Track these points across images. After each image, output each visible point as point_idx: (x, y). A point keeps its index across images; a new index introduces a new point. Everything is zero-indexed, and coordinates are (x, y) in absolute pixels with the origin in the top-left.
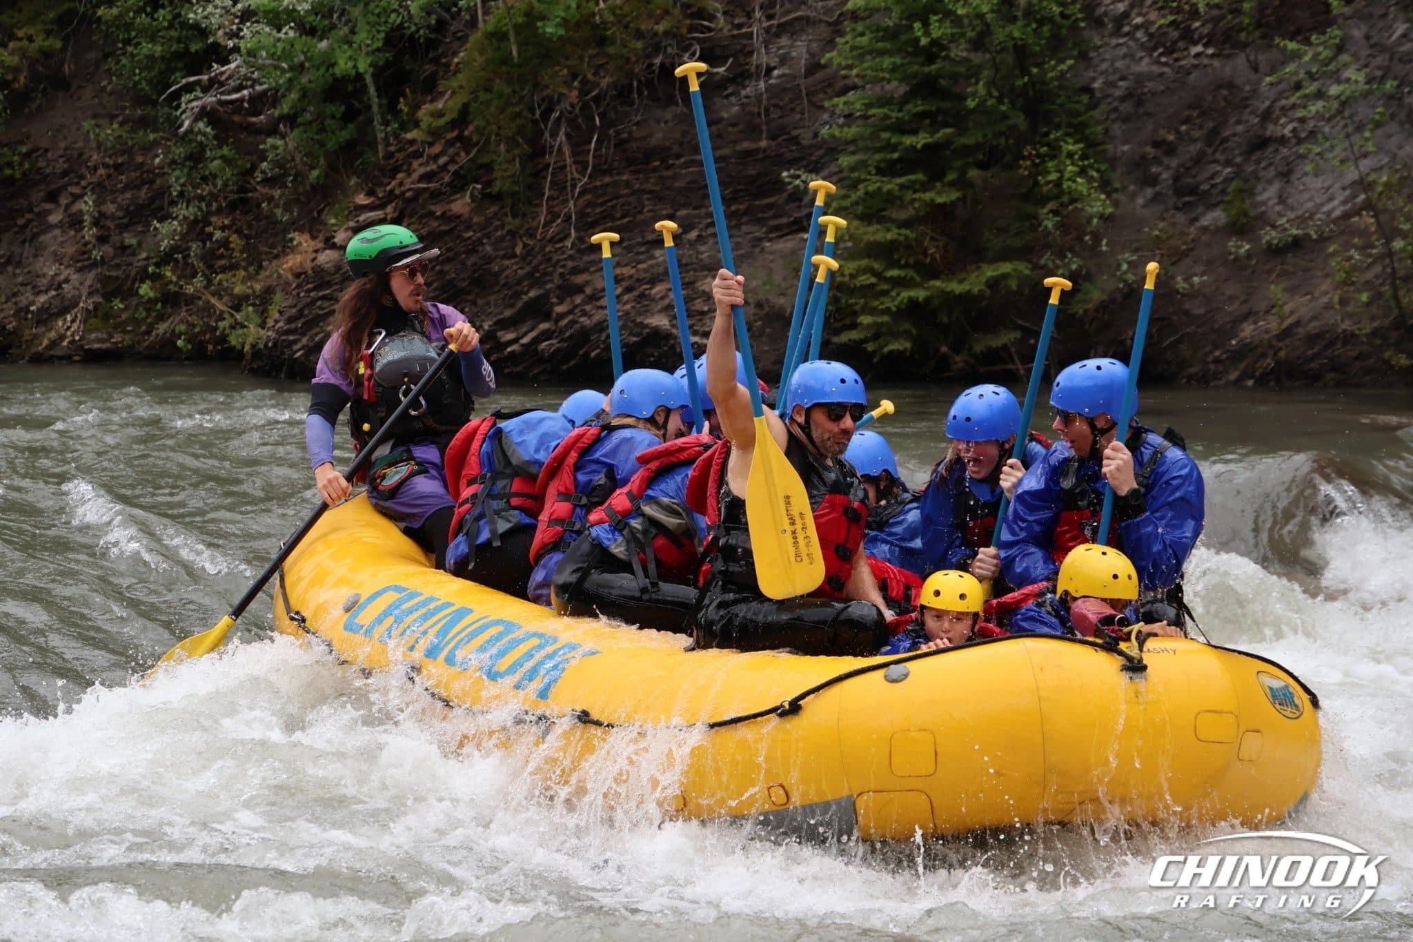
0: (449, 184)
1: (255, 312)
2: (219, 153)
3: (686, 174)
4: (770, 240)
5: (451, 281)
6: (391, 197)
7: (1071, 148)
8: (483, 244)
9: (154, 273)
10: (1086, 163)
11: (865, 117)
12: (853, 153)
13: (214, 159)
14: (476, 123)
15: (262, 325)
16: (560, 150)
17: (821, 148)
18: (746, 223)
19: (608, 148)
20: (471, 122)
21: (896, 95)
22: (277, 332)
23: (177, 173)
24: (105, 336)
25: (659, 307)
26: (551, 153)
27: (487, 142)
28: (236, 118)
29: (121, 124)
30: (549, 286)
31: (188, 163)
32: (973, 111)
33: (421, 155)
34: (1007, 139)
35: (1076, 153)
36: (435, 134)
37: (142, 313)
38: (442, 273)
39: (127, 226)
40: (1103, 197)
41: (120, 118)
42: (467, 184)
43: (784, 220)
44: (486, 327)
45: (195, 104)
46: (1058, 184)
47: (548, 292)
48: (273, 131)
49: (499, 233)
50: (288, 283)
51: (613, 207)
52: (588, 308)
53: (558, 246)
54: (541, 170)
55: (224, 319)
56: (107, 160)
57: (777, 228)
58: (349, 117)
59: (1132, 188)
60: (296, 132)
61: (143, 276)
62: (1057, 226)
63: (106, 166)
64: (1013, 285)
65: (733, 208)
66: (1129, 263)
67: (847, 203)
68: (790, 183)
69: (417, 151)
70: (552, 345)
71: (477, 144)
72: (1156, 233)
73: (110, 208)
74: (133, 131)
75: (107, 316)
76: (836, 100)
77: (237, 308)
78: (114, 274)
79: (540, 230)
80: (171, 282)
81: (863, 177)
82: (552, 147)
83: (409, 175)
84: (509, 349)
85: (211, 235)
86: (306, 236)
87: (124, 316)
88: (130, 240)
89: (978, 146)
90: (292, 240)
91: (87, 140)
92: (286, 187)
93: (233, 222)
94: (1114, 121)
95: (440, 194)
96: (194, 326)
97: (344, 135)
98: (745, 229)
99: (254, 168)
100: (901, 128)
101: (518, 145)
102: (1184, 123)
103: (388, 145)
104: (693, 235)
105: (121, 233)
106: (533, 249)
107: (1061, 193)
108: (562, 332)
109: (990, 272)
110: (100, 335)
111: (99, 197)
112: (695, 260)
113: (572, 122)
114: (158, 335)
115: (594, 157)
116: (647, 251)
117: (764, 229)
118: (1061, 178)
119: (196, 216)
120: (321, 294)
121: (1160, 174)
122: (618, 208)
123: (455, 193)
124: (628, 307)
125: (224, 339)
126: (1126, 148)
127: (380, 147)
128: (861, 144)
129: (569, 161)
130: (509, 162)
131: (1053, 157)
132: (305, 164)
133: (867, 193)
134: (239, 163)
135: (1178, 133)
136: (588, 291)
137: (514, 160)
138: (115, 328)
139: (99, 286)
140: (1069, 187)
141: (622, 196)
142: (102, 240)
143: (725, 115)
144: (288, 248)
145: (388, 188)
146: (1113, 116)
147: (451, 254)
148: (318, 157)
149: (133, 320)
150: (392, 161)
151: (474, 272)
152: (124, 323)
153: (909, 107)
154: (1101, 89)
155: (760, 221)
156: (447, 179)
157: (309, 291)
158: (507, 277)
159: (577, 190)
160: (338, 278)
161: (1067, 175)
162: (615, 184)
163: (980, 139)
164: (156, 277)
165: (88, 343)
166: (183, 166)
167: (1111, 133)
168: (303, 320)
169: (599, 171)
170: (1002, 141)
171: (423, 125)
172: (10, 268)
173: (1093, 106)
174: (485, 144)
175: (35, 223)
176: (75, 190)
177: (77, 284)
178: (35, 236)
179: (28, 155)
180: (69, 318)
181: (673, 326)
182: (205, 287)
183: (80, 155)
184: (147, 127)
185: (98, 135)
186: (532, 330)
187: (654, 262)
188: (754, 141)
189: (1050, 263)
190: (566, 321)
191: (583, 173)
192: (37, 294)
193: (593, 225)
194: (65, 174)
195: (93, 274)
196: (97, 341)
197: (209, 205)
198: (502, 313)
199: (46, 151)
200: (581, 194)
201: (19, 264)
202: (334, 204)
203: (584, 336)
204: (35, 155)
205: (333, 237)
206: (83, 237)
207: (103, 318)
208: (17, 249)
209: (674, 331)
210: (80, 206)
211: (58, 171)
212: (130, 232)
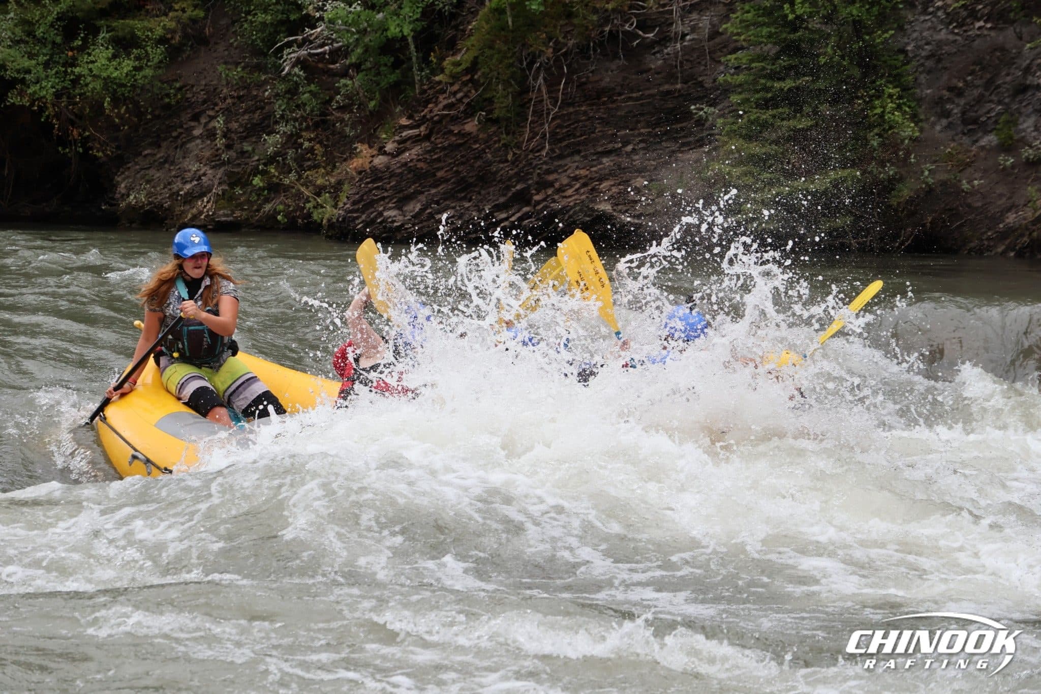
0: (463, 112)
1: (331, 197)
2: (309, 89)
3: (628, 106)
4: (682, 152)
5: (463, 178)
6: (424, 120)
7: (891, 91)
8: (486, 153)
9: (263, 170)
10: (901, 101)
11: (749, 69)
12: (740, 93)
13: (304, 93)
14: (483, 70)
15: (335, 206)
16: (539, 89)
17: (718, 89)
18: (666, 141)
19: (572, 88)
20: (479, 69)
21: (770, 54)
22: (345, 211)
23: (280, 102)
24: (229, 212)
25: (605, 198)
26: (533, 91)
27: (490, 83)
28: (320, 65)
29: (243, 68)
30: (530, 182)
31: (288, 96)
32: (824, 65)
33: (445, 92)
34: (846, 84)
35: (894, 94)
36: (455, 77)
37: (254, 197)
38: (457, 172)
39: (245, 138)
40: (912, 125)
41: (243, 64)
42: (476, 112)
43: (691, 139)
44: (487, 210)
45: (293, 55)
46: (882, 116)
47: (529, 186)
48: (345, 75)
49: (497, 146)
50: (353, 178)
51: (575, 128)
52: (556, 197)
54: (526, 103)
55: (309, 202)
56: (233, 93)
57: (688, 144)
58: (396, 65)
59: (932, 119)
60: (361, 75)
61: (256, 172)
62: (880, 145)
63: (232, 97)
65: (657, 130)
66: (929, 171)
67: (735, 128)
68: (696, 113)
69: (442, 89)
70: (531, 222)
71: (483, 84)
72: (949, 150)
73: (234, 125)
74: (251, 73)
75: (231, 199)
76: (729, 57)
77: (318, 194)
78: (236, 170)
79: (525, 144)
80: (274, 176)
81: (747, 110)
82: (534, 87)
83: (436, 105)
84: (502, 225)
85: (302, 144)
86: (366, 146)
87: (242, 199)
88: (247, 147)
89: (827, 89)
90: (356, 148)
91: (220, 79)
92: (353, 112)
93: (317, 136)
94: (921, 73)
95: (458, 118)
96: (289, 206)
97: (393, 78)
98: (664, 144)
99: (331, 99)
100: (774, 77)
101: (511, 85)
102: (970, 74)
103: (422, 84)
104: (629, 148)
105: (241, 143)
106: (520, 156)
107: (884, 121)
108: (538, 214)
109: (833, 176)
110: (226, 212)
111: (227, 118)
112: (630, 166)
113: (546, 70)
114: (264, 212)
115: (562, 94)
116: (597, 159)
117: (678, 145)
118: (883, 112)
119: (292, 131)
120: (375, 185)
121: (952, 109)
122: (578, 129)
123: (466, 118)
124: (583, 197)
125: (309, 215)
126: (929, 91)
127: (417, 86)
128: (746, 86)
129: (545, 97)
130: (505, 97)
131: (878, 97)
132: (366, 97)
133: (749, 121)
134: (322, 96)
135: (965, 81)
136: (557, 185)
137: (508, 96)
138: (236, 207)
139: (226, 178)
140: (890, 118)
141: (582, 121)
142: (229, 147)
143: (653, 67)
144: (353, 154)
145: (422, 114)
146: (920, 69)
147: (464, 160)
148: (375, 93)
149: (248, 201)
150: (425, 96)
151: (480, 171)
152: (240, 204)
153: (780, 62)
154: (912, 50)
155: (675, 140)
156: (462, 108)
157: (368, 183)
158: (501, 175)
159: (551, 117)
160: (387, 175)
161: (888, 110)
162: (576, 113)
163: (828, 85)
164: (264, 173)
165: (218, 217)
166: (284, 97)
167: (919, 81)
168: (362, 203)
169: (566, 104)
171: (447, 71)
172: (167, 166)
173: (908, 63)
174: (488, 84)
175: (184, 135)
176: (211, 113)
177: (211, 177)
178: (184, 144)
179: (180, 89)
180: (205, 199)
181: (614, 210)
182: (297, 180)
183: (215, 89)
184: (260, 70)
185: (227, 75)
186: (518, 212)
187: (601, 166)
188: (672, 84)
189: (875, 170)
190: (541, 206)
191: (555, 105)
192: (185, 183)
193: (560, 141)
194: (205, 102)
195: (222, 170)
196: (224, 215)
197: (301, 124)
198: (497, 200)
199: (193, 86)
200: (553, 119)
201: (173, 163)
202: (385, 124)
203: (553, 216)
204: (185, 89)
205: (384, 147)
206: (216, 145)
207: (228, 200)
208: (171, 153)
209: (615, 214)
210: (214, 124)
211: (200, 100)
212: (247, 142)
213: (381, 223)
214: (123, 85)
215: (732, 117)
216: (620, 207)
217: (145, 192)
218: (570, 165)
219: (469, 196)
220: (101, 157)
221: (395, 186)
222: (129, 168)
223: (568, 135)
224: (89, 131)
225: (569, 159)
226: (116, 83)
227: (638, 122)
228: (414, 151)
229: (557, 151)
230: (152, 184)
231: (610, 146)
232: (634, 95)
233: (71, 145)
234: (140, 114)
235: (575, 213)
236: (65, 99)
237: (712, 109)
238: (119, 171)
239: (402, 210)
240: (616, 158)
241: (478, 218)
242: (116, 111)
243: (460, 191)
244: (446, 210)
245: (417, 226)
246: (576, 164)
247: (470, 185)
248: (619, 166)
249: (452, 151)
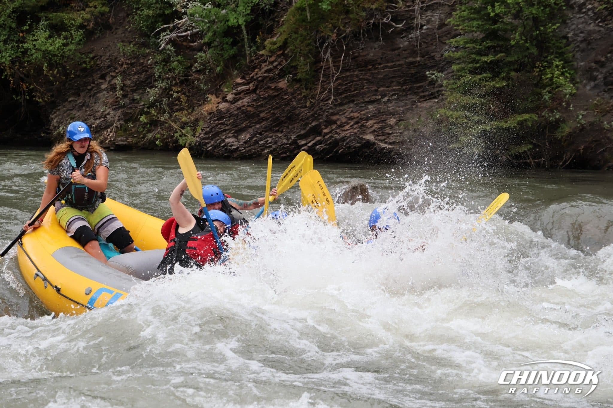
0: (278, 75)
1: (191, 130)
2: (177, 59)
3: (383, 72)
4: (420, 102)
5: (277, 118)
6: (252, 79)
7: (557, 63)
8: (292, 101)
9: (147, 111)
10: (564, 70)
11: (464, 48)
12: (459, 64)
13: (174, 62)
14: (291, 47)
15: (194, 135)
16: (327, 60)
17: (444, 61)
18: (410, 94)
19: (349, 60)
20: (288, 47)
21: (479, 38)
22: (200, 138)
23: (158, 67)
24: (125, 139)
25: (370, 131)
26: (323, 61)
27: (295, 56)
28: (185, 44)
29: (134, 45)
30: (321, 121)
31: (163, 63)
32: (513, 46)
33: (266, 61)
34: (528, 58)
35: (560, 65)
36: (272, 52)
37: (141, 129)
38: (274, 114)
39: (135, 90)
40: (572, 85)
41: (134, 43)
42: (286, 75)
43: (427, 93)
44: (293, 138)
45: (166, 37)
46: (551, 79)
47: (321, 123)
48: (200, 49)
49: (300, 97)
50: (205, 117)
51: (351, 86)
52: (338, 131)
53: (325, 103)
54: (319, 69)
55: (177, 132)
56: (127, 61)
57: (423, 97)
58: (234, 44)
59: (585, 82)
60: (211, 50)
61: (142, 113)
62: (550, 98)
63: (127, 64)
64: (530, 124)
65: (404, 87)
66: (582, 115)
67: (455, 86)
68: (430, 77)
69: (264, 59)
70: (322, 147)
71: (291, 57)
72: (596, 102)
73: (128, 82)
74: (139, 48)
75: (126, 130)
76: (452, 40)
77: (183, 127)
78: (129, 111)
79: (318, 96)
80: (154, 115)
81: (463, 75)
82: (324, 59)
83: (260, 70)
84: (303, 148)
85: (172, 95)
86: (214, 96)
87: (133, 130)
88: (136, 96)
89: (516, 61)
90: (207, 98)
91: (119, 52)
92: (206, 74)
93: (182, 90)
94: (577, 51)
95: (274, 78)
96: (164, 135)
97: (232, 52)
98: (409, 97)
99: (192, 66)
100: (480, 53)
101: (309, 57)
102: (609, 53)
103: (251, 56)
104: (386, 99)
105: (133, 93)
106: (314, 104)
107: (553, 83)
108: (326, 141)
109: (519, 118)
110: (122, 138)
111: (123, 78)
112: (386, 110)
113: (331, 47)
114: (147, 139)
115: (343, 63)
116: (365, 106)
117: (418, 97)
118: (552, 77)
119: (166, 86)
120: (220, 122)
121: (598, 76)
122: (353, 86)
123: (279, 79)
124: (356, 131)
125: (177, 141)
126: (582, 64)
127: (248, 58)
128: (462, 60)
129: (331, 65)
130: (305, 65)
131: (549, 67)
132: (214, 64)
133: (464, 82)
134: (185, 63)
135: (606, 57)
136: (338, 123)
137: (307, 64)
138: (129, 135)
139: (122, 116)
140: (556, 81)
141: (355, 81)
143: (402, 46)
144: (206, 101)
145: (251, 76)
146: (577, 49)
147: (278, 106)
148: (220, 62)
149: (137, 132)
150: (253, 64)
151: (288, 113)
152: (132, 133)
153: (485, 43)
154: (571, 37)
155: (416, 94)
156: (277, 72)
157: (215, 121)
158: (302, 116)
159: (335, 78)
160: (228, 115)
161: (555, 76)
162: (352, 76)
163: (517, 59)
164: (147, 113)
165: (117, 142)
166: (161, 64)
167: (576, 57)
168: (212, 134)
169: (344, 70)
170: (526, 59)
171: (267, 48)
172: (84, 108)
173: (568, 45)
174: (294, 57)
175: (95, 88)
176: (113, 74)
177: (113, 115)
178: (95, 94)
179: (93, 58)
180: (109, 130)
182: (169, 118)
183: (116, 59)
184: (145, 46)
185: (124, 50)
186: (313, 140)
187: (368, 111)
188: (414, 58)
189: (547, 115)
190: (328, 136)
191: (337, 71)
192: (96, 119)
193: (341, 94)
194: (109, 67)
195: (120, 111)
196: (121, 141)
197: (172, 82)
198: (300, 132)
199: (101, 56)
200: (336, 80)
201: (88, 106)
202: (226, 82)
203: (336, 143)
204: (96, 58)
205: (226, 97)
206: (116, 95)
207: (124, 131)
208: (87, 99)
209: (376, 142)
210: (115, 81)
211: (106, 66)
212: (136, 93)
213: (224, 146)
214: (57, 56)
215: (454, 79)
216: (379, 138)
218: (347, 110)
219: (281, 130)
220: (41, 102)
221: (233, 122)
222: (59, 109)
223: (346, 90)
224: (33, 85)
225: (346, 106)
226: (51, 54)
227: (393, 82)
228: (245, 100)
229: (339, 100)
231: (373, 98)
232: (389, 65)
233: (21, 94)
234: (67, 75)
235: (351, 141)
236: (17, 64)
237: (440, 74)
238: (52, 111)
239: (237, 139)
240: (377, 105)
241: (287, 144)
242: (51, 72)
243: (276, 126)
244: (266, 138)
245: (247, 149)
246: (351, 109)
247: (282, 122)
248: (379, 110)
249: (270, 100)
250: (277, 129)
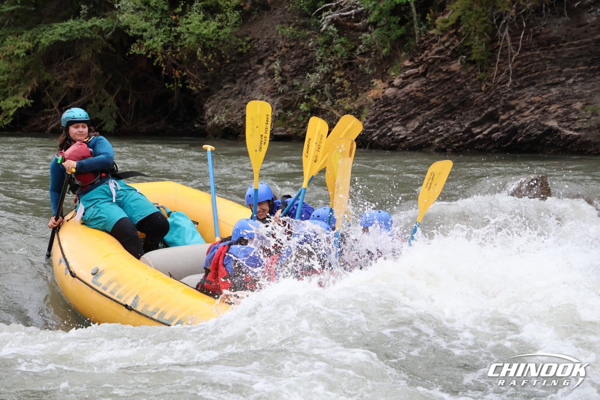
0: (450, 56)
2: (340, 40)
3: (568, 51)
5: (451, 102)
6: (421, 62)
8: (466, 85)
9: (307, 99)
13: (337, 44)
16: (505, 39)
18: (598, 75)
19: (529, 38)
20: (462, 25)
22: (365, 127)
23: (319, 50)
24: (283, 129)
25: (552, 117)
26: (501, 40)
28: (348, 24)
29: (294, 27)
30: (498, 106)
31: (325, 46)
33: (437, 42)
36: (444, 31)
37: (301, 118)
38: (445, 99)
39: (295, 76)
41: (293, 24)
42: (459, 56)
44: (466, 126)
45: (329, 17)
47: (497, 109)
48: (365, 30)
49: (474, 80)
50: (371, 104)
51: (531, 67)
52: (517, 117)
54: (496, 49)
56: (287, 44)
58: (402, 23)
60: (377, 30)
61: (302, 100)
63: (286, 47)
65: (592, 67)
69: (435, 39)
70: (499, 135)
71: (464, 36)
73: (287, 67)
74: (299, 30)
75: (284, 119)
78: (288, 99)
79: (494, 79)
80: (315, 103)
82: (501, 37)
83: (431, 51)
84: (477, 137)
85: (334, 80)
86: (380, 81)
87: (293, 119)
88: (296, 82)
90: (373, 83)
91: (277, 34)
92: (371, 57)
93: (345, 74)
95: (445, 60)
97: (400, 32)
98: (597, 78)
99: (356, 48)
101: (485, 36)
103: (421, 36)
104: (571, 81)
105: (292, 79)
106: (490, 88)
108: (503, 129)
110: (281, 128)
111: (282, 62)
112: (571, 93)
113: (511, 25)
115: (522, 42)
116: (548, 89)
119: (328, 71)
120: (386, 109)
122: (534, 67)
123: (452, 60)
124: (537, 116)
127: (417, 38)
129: (509, 44)
130: (480, 45)
132: (380, 46)
134: (349, 45)
136: (517, 108)
137: (482, 44)
138: (288, 125)
139: (281, 104)
141: (536, 62)
142: (283, 82)
143: (589, 21)
144: (371, 86)
145: (420, 58)
147: (449, 90)
148: (387, 43)
149: (297, 121)
150: (422, 45)
151: (461, 98)
152: (292, 123)
156: (449, 53)
157: (381, 108)
158: (477, 101)
159: (513, 59)
160: (395, 101)
162: (532, 56)
164: (308, 101)
165: (276, 132)
166: (322, 47)
168: (377, 122)
169: (525, 49)
171: (438, 27)
172: (240, 96)
174: (468, 36)
175: (252, 74)
176: (271, 58)
177: (271, 104)
178: (252, 80)
179: (250, 42)
181: (560, 126)
182: (331, 106)
183: (274, 42)
184: (306, 28)
185: (282, 32)
186: (489, 127)
187: (550, 94)
190: (506, 123)
191: (516, 50)
193: (521, 76)
194: (267, 51)
195: (278, 99)
196: (280, 131)
197: (334, 66)
198: (474, 119)
199: (258, 40)
200: (515, 60)
201: (244, 94)
202: (394, 65)
203: (515, 130)
204: (253, 41)
205: (393, 82)
206: (275, 81)
207: (283, 120)
208: (243, 87)
209: (560, 128)
210: (273, 66)
211: (264, 49)
212: (296, 79)
213: (390, 136)
214: (211, 40)
216: (564, 124)
217: (225, 115)
218: (527, 93)
219: (453, 116)
220: (195, 90)
221: (400, 109)
222: (214, 98)
223: (526, 72)
224: (186, 72)
225: (527, 89)
226: (205, 38)
227: (579, 61)
228: (414, 85)
229: (518, 83)
230: (230, 109)
231: (557, 80)
232: (575, 42)
233: (174, 82)
234: (222, 60)
235: (531, 128)
236: (170, 49)
238: (207, 100)
239: (405, 127)
240: (561, 88)
241: (460, 132)
242: (205, 57)
243: (447, 113)
244: (437, 126)
245: (416, 138)
246: (532, 92)
247: (455, 108)
248: (564, 94)
249: (441, 84)
250: (449, 115)
